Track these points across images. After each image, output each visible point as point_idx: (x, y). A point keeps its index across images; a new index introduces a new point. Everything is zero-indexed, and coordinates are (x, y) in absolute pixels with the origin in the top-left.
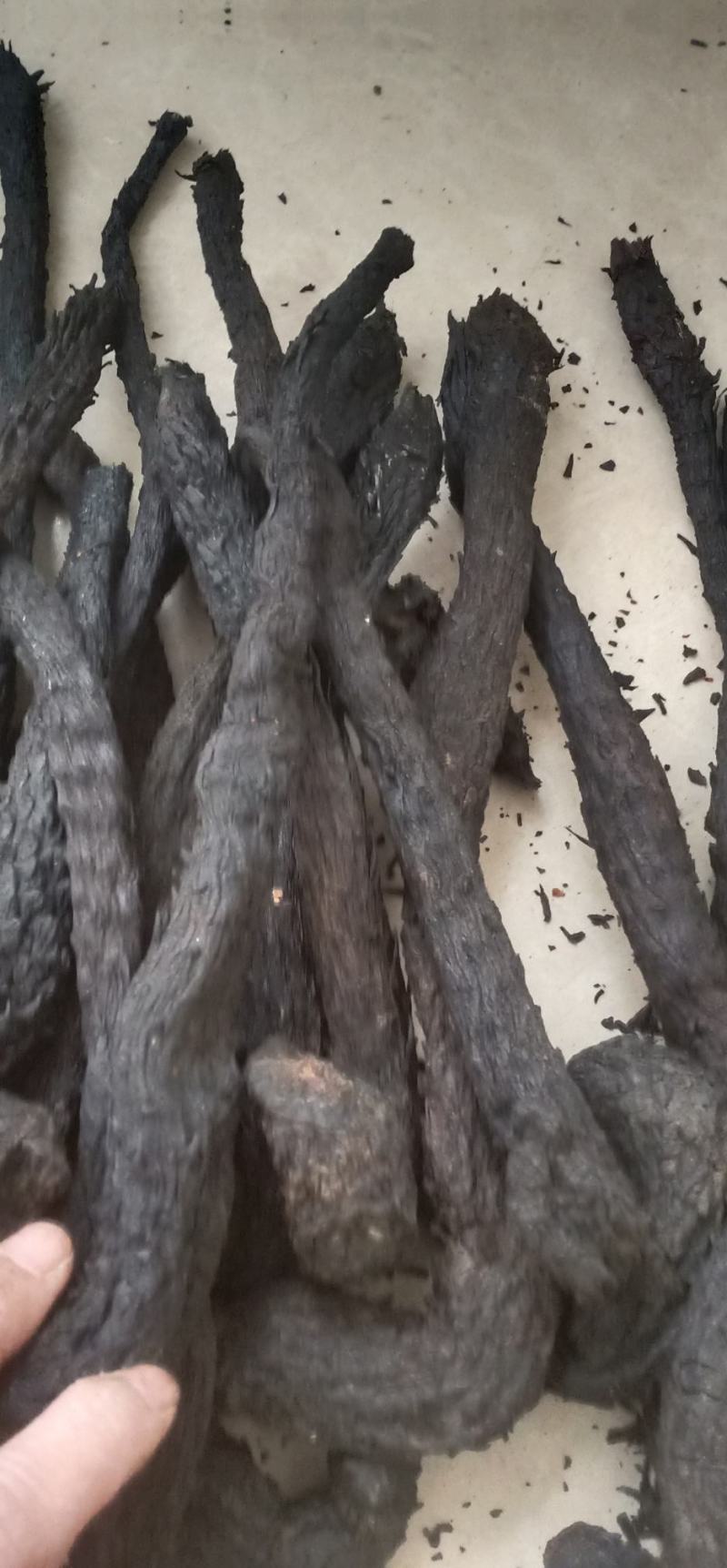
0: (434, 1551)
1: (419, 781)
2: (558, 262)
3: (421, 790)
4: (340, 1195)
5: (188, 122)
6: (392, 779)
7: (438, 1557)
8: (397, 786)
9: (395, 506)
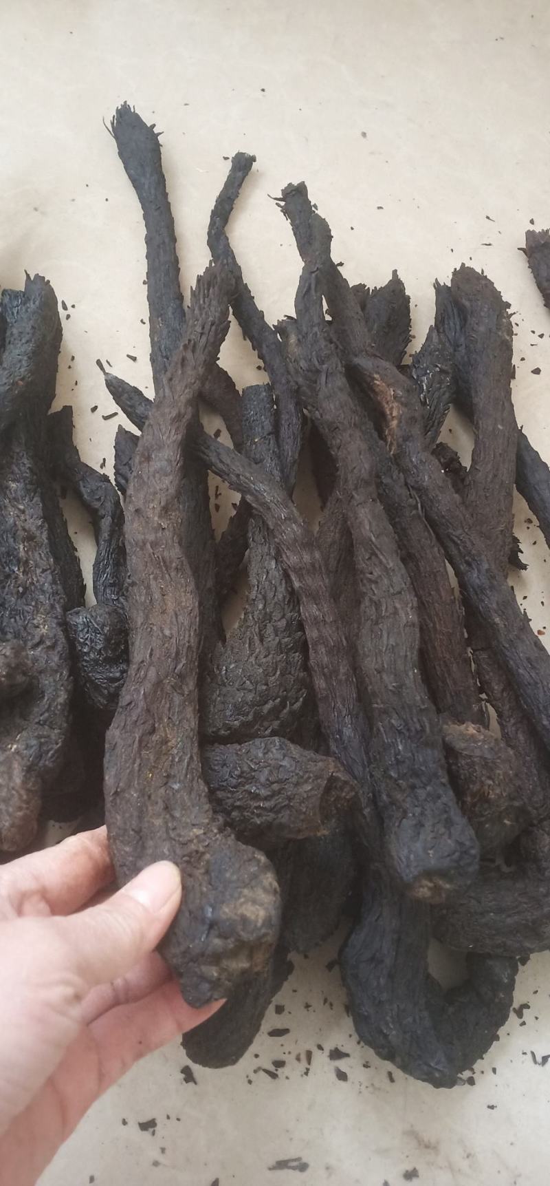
0: (521, 1021)
1: (486, 566)
2: (490, 245)
3: (487, 571)
4: (500, 796)
5: (253, 159)
6: (469, 564)
7: (523, 1024)
8: (473, 569)
9: (435, 401)
